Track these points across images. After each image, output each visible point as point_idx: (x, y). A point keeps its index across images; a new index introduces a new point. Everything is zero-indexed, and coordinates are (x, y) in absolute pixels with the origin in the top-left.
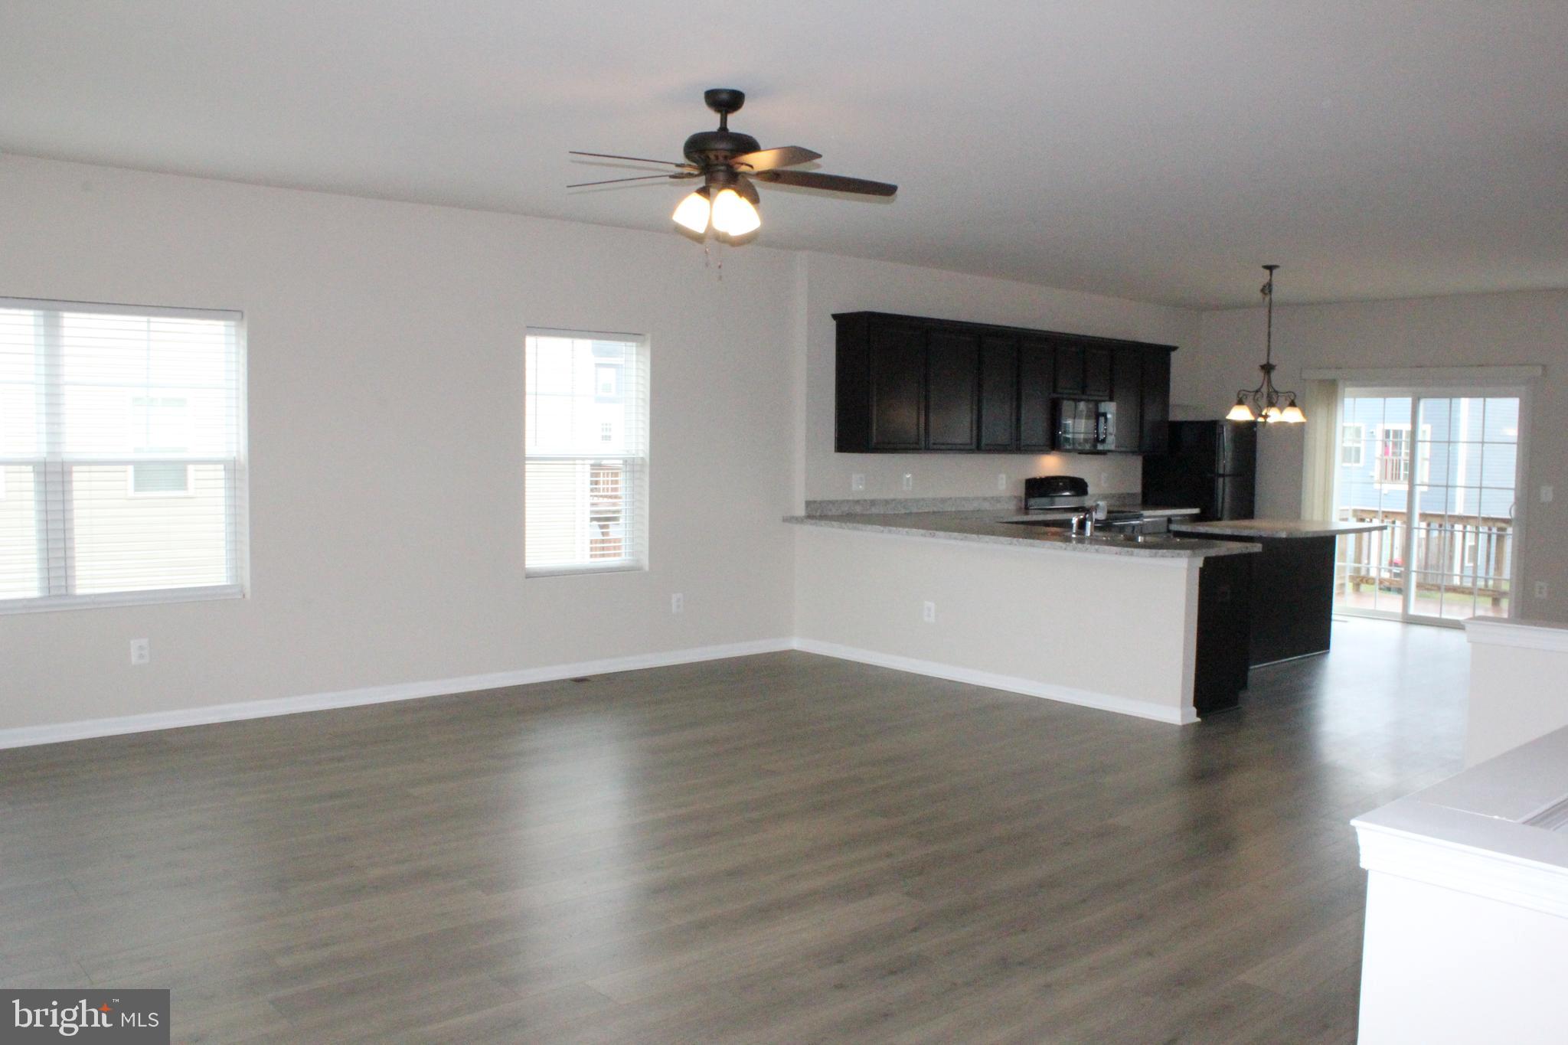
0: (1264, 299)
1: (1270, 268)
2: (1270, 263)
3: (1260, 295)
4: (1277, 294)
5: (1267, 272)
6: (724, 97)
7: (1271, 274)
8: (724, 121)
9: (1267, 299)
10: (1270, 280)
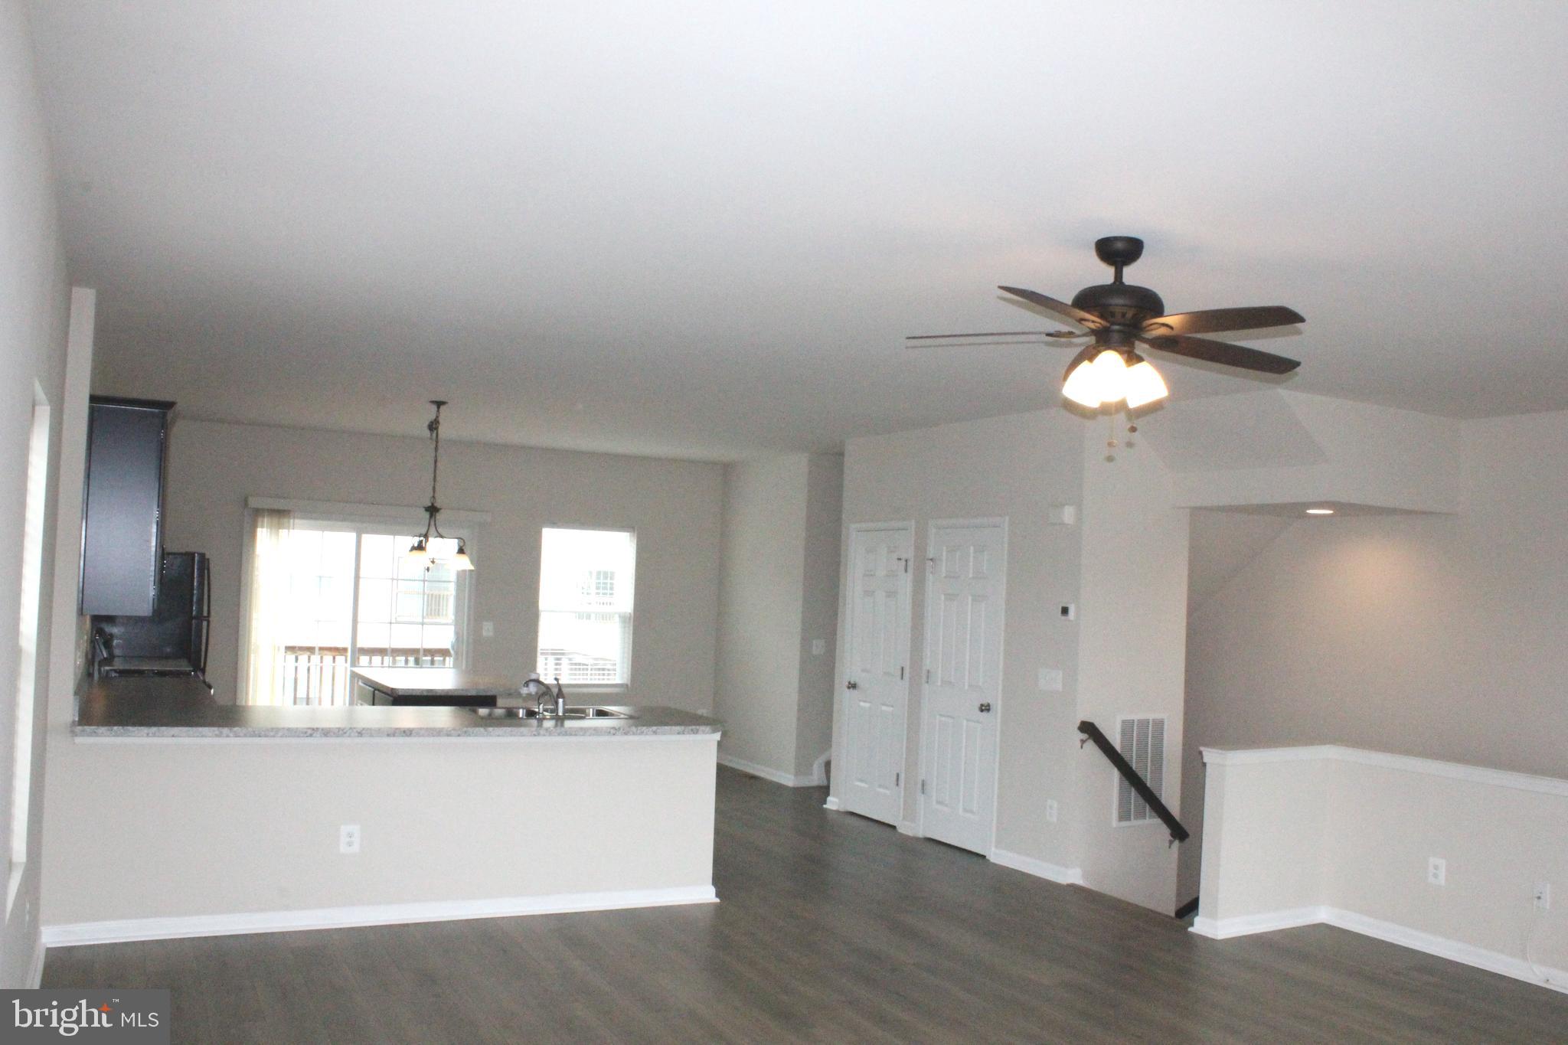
0: (431, 435)
1: (439, 404)
2: (438, 399)
3: (427, 433)
4: (443, 430)
5: (434, 408)
6: (1120, 245)
7: (438, 411)
8: (1119, 275)
9: (434, 435)
10: (437, 417)
